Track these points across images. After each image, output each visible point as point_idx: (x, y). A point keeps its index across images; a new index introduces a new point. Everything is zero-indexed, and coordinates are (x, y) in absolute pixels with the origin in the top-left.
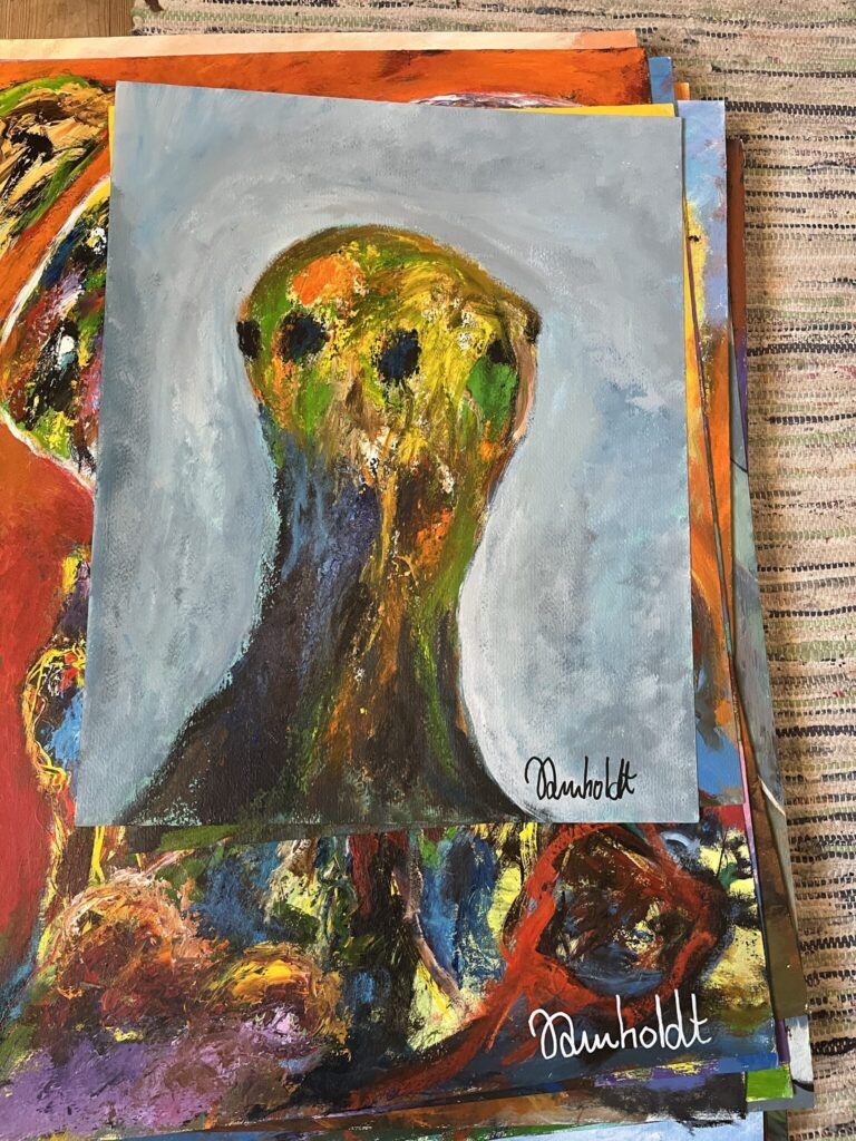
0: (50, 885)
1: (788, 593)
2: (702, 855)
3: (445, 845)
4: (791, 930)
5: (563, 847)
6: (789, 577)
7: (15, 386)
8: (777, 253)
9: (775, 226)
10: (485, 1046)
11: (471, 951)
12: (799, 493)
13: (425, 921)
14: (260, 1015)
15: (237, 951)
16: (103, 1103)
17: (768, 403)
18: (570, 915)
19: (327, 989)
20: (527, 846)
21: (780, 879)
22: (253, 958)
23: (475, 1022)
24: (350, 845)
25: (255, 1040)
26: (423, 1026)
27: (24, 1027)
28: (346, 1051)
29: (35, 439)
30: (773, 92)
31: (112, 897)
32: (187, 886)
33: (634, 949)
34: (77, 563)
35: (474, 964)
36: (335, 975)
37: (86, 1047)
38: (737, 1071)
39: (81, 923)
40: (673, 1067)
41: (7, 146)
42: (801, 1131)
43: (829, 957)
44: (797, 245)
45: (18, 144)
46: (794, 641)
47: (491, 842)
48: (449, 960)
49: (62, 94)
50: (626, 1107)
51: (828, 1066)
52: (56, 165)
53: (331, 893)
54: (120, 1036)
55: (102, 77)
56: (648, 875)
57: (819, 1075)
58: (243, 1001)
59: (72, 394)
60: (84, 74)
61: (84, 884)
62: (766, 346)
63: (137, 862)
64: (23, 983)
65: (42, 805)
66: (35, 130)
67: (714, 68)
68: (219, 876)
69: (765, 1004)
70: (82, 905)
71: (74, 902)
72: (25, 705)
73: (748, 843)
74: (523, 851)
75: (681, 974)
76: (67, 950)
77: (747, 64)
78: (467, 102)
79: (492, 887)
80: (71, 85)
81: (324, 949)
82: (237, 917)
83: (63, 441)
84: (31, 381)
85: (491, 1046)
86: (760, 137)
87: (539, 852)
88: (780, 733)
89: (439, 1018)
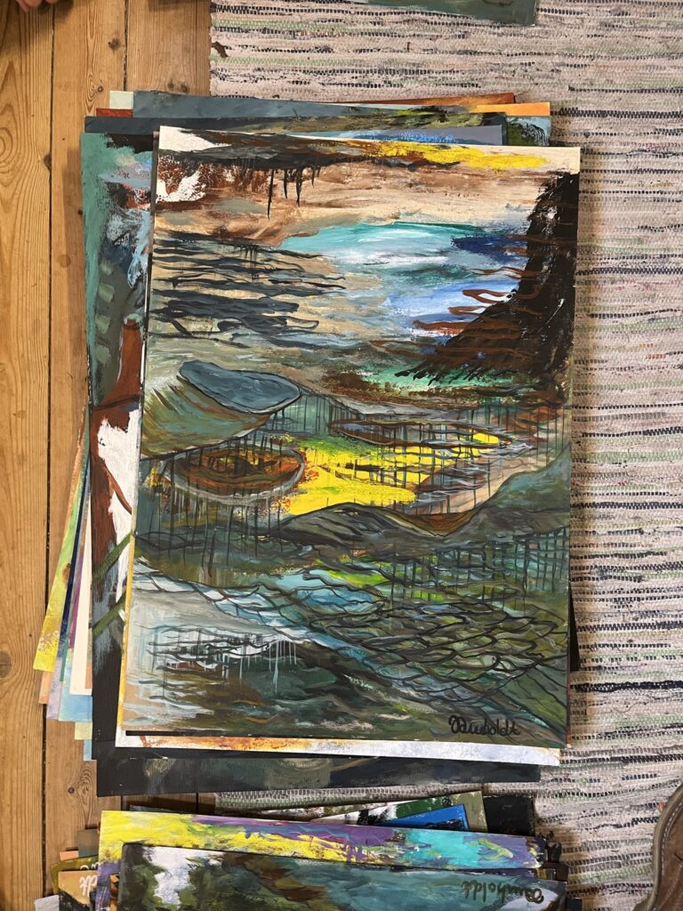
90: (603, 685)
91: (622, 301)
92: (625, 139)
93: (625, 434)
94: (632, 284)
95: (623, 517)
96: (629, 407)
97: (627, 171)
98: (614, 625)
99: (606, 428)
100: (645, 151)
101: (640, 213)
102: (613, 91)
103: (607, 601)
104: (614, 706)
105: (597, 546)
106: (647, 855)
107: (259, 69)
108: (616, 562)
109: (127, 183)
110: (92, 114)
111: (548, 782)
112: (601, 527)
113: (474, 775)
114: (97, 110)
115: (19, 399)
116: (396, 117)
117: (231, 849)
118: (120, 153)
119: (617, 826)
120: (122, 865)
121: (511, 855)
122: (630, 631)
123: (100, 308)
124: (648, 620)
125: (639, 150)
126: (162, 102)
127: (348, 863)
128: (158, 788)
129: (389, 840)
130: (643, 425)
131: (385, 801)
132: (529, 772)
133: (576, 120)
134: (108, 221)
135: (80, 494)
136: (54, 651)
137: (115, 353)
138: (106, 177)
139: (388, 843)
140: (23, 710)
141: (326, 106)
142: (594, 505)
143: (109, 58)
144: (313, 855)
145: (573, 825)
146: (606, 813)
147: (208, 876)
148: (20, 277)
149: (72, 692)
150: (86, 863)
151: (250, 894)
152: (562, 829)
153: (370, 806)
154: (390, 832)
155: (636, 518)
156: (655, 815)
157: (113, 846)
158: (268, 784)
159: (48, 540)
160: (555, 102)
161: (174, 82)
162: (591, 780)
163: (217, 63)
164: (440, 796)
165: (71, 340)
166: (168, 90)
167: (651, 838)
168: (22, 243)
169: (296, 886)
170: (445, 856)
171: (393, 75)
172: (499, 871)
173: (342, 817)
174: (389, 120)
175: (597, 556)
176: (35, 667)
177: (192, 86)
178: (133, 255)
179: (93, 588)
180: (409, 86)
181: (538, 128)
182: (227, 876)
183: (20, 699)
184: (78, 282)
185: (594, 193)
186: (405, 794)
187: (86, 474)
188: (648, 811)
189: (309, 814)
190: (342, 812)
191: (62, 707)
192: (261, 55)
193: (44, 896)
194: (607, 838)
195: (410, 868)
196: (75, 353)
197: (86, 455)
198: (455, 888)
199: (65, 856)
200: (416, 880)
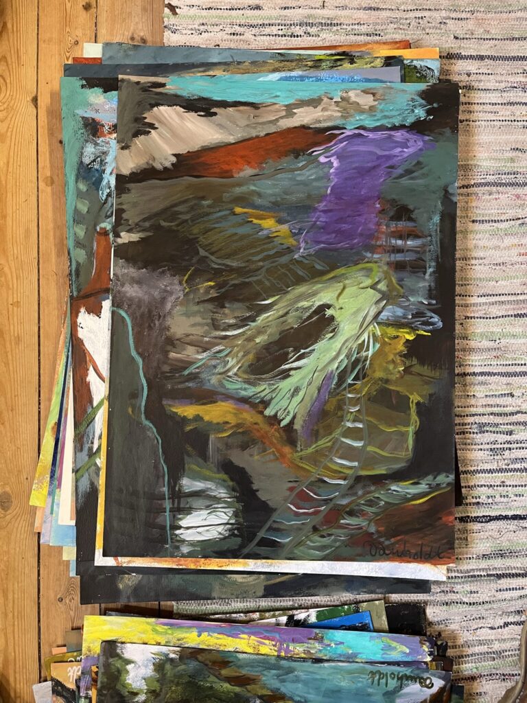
90: (481, 517)
91: (498, 209)
92: (499, 78)
93: (500, 317)
94: (506, 196)
95: (497, 384)
96: (503, 295)
97: (502, 104)
98: (490, 469)
99: (484, 312)
100: (516, 88)
101: (513, 138)
102: (490, 40)
103: (484, 450)
104: (490, 533)
105: (477, 407)
106: (515, 650)
107: (203, 24)
108: (492, 419)
109: (97, 117)
110: (70, 62)
111: (437, 593)
112: (479, 391)
113: (378, 588)
114: (73, 58)
115: (15, 292)
116: (313, 61)
117: (186, 646)
118: (92, 93)
119: (492, 628)
120: (101, 657)
121: (408, 651)
122: (503, 474)
123: (78, 218)
124: (518, 466)
125: (511, 87)
126: (125, 51)
127: (278, 656)
128: (128, 598)
129: (310, 639)
130: (514, 309)
131: (307, 608)
132: (422, 586)
133: (460, 62)
134: (83, 148)
135: (64, 367)
136: (45, 491)
137: (90, 254)
138: (81, 112)
139: (310, 641)
140: (22, 536)
141: (258, 53)
142: (474, 374)
143: (83, 17)
144: (250, 650)
145: (457, 628)
146: (483, 618)
147: (168, 666)
148: (14, 195)
149: (60, 523)
150: (73, 657)
151: (201, 681)
152: (448, 631)
153: (295, 612)
154: (311, 633)
155: (508, 384)
156: (522, 619)
157: (93, 643)
158: (214, 594)
159: (39, 404)
160: (442, 48)
161: (135, 36)
162: (471, 592)
163: (169, 19)
164: (351, 604)
165: (55, 245)
166: (130, 42)
167: (519, 637)
168: (15, 167)
169: (237, 674)
170: (355, 651)
171: (311, 28)
172: (398, 664)
173: (273, 620)
174: (309, 63)
175: (476, 415)
176: (31, 504)
177: (149, 38)
178: (104, 176)
179: (75, 441)
180: (324, 36)
181: (429, 69)
182: (183, 667)
183: (20, 529)
184: (60, 198)
185: (475, 121)
186: (323, 603)
187: (68, 351)
188: (516, 617)
189: (247, 618)
190: (274, 616)
191: (52, 534)
192: (205, 13)
193: (40, 682)
194: (483, 638)
195: (328, 661)
196: (59, 255)
197: (69, 336)
198: (364, 676)
199: (56, 651)
200: (332, 671)
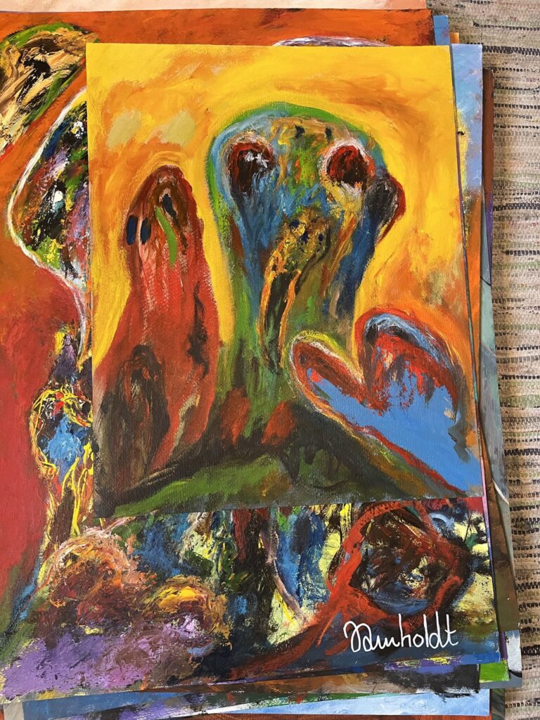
0: (46, 536)
1: (514, 364)
2: (455, 528)
3: (293, 518)
4: (510, 576)
5: (367, 521)
6: (515, 354)
7: (25, 222)
8: (513, 144)
9: (512, 126)
10: (316, 643)
11: (308, 584)
12: (523, 300)
13: (280, 565)
14: (176, 620)
15: (162, 580)
16: (77, 673)
17: (505, 241)
18: (371, 564)
19: (218, 605)
20: (345, 520)
21: (505, 545)
22: (172, 584)
23: (309, 628)
24: (233, 516)
25: (173, 635)
26: (277, 630)
27: (29, 625)
28: (229, 644)
29: (38, 256)
30: (512, 40)
31: (84, 545)
32: (131, 539)
33: (411, 586)
34: (64, 336)
35: (310, 592)
36: (223, 597)
37: (67, 638)
38: (474, 663)
39: (65, 561)
40: (434, 659)
41: (21, 68)
42: (513, 702)
43: (533, 594)
44: (526, 139)
45: (28, 67)
46: (517, 394)
47: (322, 516)
48: (294, 590)
49: (56, 35)
50: (404, 683)
51: (531, 662)
52: (52, 80)
53: (221, 546)
54: (88, 631)
55: (83, 24)
56: (421, 540)
57: (525, 667)
58: (165, 611)
59: (61, 228)
60: (70, 22)
61: (68, 536)
62: (505, 205)
63: (100, 524)
64: (29, 597)
65: (41, 487)
66: (39, 58)
67: (475, 24)
68: (151, 534)
69: (492, 622)
70: (66, 549)
71: (61, 547)
72: (31, 424)
73: (485, 521)
74: (342, 523)
75: (440, 602)
76: (56, 577)
77: (496, 21)
78: (315, 42)
79: (322, 545)
80: (62, 28)
81: (216, 580)
82: (162, 559)
83: (56, 258)
84: (36, 219)
85: (319, 642)
86: (503, 69)
87: (352, 524)
88: (507, 453)
89: (287, 625)
